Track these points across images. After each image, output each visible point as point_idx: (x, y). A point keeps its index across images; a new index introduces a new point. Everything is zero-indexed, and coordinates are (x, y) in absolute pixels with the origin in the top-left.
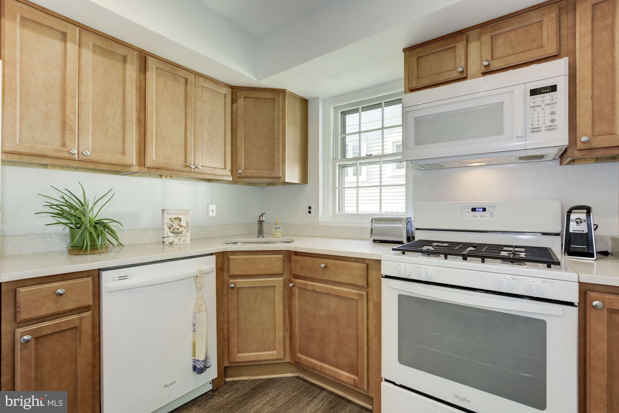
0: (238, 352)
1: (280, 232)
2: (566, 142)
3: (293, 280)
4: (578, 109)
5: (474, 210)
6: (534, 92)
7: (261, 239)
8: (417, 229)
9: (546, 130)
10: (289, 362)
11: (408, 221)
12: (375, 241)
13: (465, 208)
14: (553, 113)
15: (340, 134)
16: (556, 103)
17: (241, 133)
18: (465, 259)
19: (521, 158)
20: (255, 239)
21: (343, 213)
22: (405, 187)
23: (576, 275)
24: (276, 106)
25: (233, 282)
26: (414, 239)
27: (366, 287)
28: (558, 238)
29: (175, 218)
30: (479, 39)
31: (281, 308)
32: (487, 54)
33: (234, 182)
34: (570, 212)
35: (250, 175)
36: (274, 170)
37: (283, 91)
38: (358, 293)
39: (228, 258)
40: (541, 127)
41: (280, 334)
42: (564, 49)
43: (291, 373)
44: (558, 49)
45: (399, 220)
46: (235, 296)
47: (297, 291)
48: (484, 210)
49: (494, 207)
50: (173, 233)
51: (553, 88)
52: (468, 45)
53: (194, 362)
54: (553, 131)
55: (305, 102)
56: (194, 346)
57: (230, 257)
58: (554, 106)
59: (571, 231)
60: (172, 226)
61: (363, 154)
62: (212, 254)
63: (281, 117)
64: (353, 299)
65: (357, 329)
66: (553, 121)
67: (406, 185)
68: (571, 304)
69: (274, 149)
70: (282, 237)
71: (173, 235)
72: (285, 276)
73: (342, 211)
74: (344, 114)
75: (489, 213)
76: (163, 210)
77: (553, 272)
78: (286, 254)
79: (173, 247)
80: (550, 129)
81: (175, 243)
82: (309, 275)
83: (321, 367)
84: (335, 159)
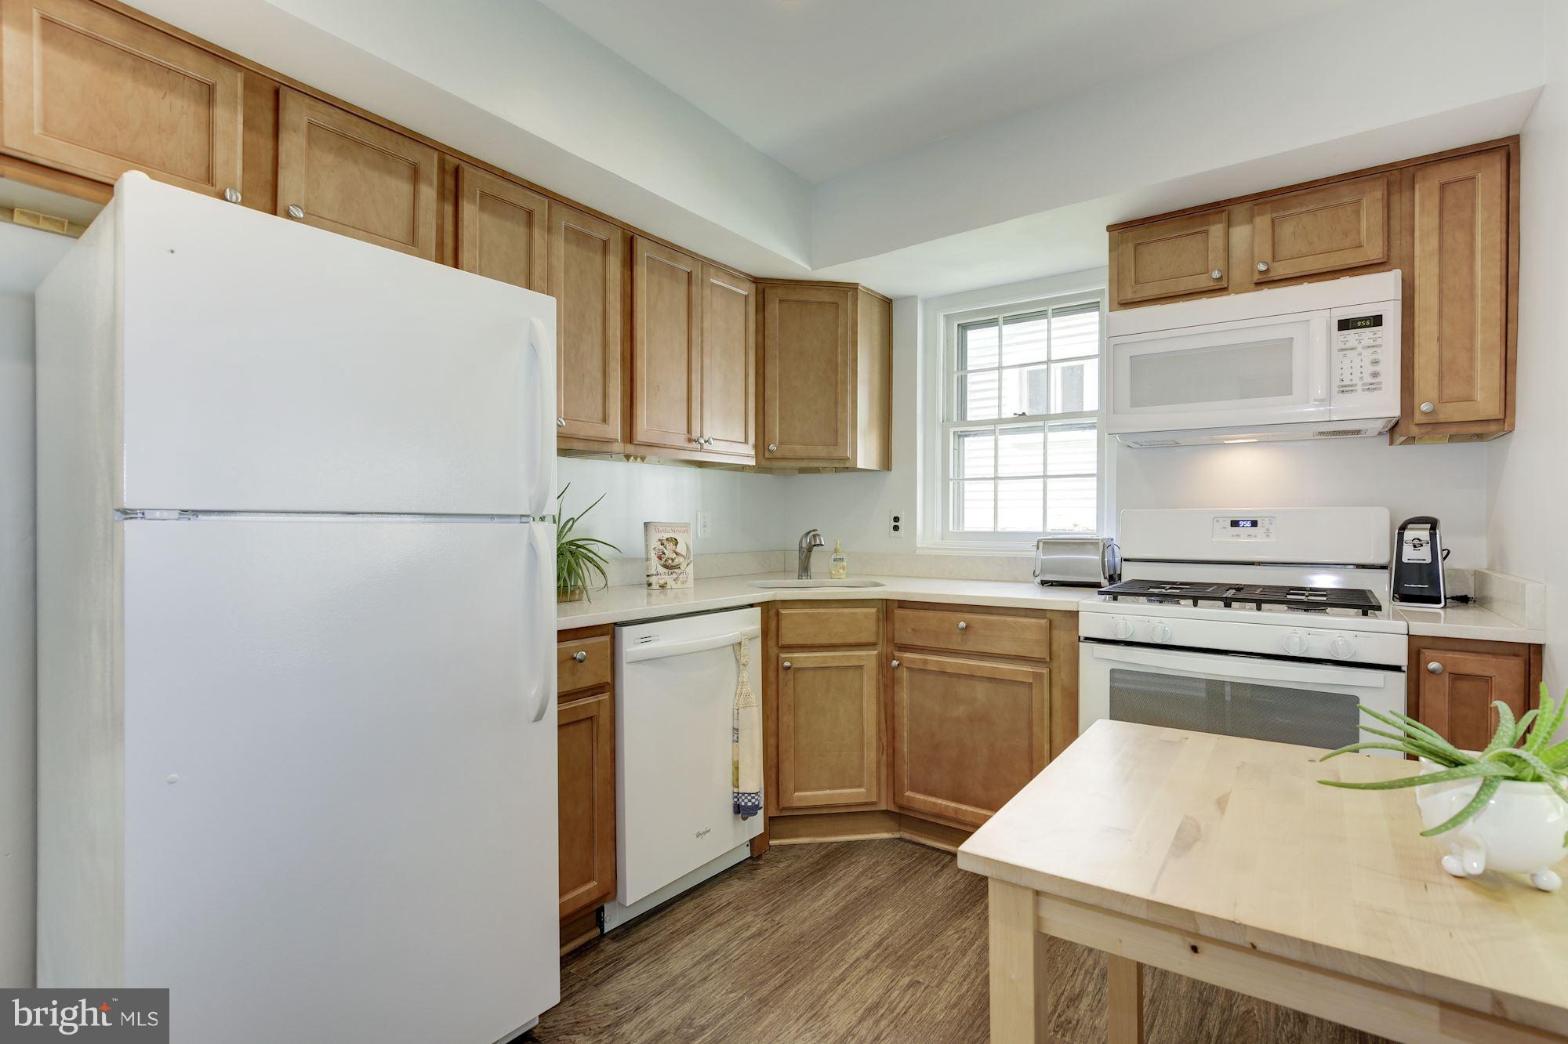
0: (796, 789)
1: (843, 568)
2: (1396, 412)
3: (897, 654)
4: (1416, 356)
5: (1235, 524)
6: (1345, 325)
7: (805, 582)
8: (1125, 560)
9: (1363, 390)
10: (886, 812)
11: (1107, 546)
12: (1043, 583)
13: (1218, 521)
14: (1375, 362)
15: (956, 369)
16: (1381, 346)
17: (773, 371)
18: (1228, 605)
19: (1321, 433)
20: (795, 582)
21: (961, 530)
22: (1095, 479)
23: (1404, 624)
24: (841, 320)
25: (789, 659)
26: (1120, 579)
27: (1048, 660)
28: (1385, 574)
29: (667, 539)
30: (1251, 220)
31: (874, 708)
32: (1264, 248)
33: (758, 469)
34: (1403, 528)
35: (791, 455)
36: (836, 444)
37: (853, 288)
38: (1033, 672)
39: (778, 614)
40: (1356, 385)
41: (871, 756)
42: (1395, 253)
43: (887, 831)
44: (1386, 252)
45: (1094, 543)
46: (791, 685)
47: (905, 674)
48: (1254, 524)
49: (1271, 519)
50: (665, 566)
51: (1377, 321)
52: (1230, 230)
53: (736, 797)
54: (1376, 392)
55: (887, 303)
56: (737, 768)
57: (782, 611)
58: (1378, 350)
59: (1405, 560)
60: (664, 553)
61: (1008, 413)
62: (752, 606)
63: (849, 339)
64: (1023, 683)
65: (1031, 736)
66: (1375, 375)
67: (1099, 476)
68: (1397, 669)
69: (836, 402)
70: (847, 577)
71: (666, 570)
72: (879, 647)
73: (958, 525)
74: (964, 328)
75: (1264, 530)
76: (646, 524)
77: (1370, 622)
78: (880, 606)
79: (666, 594)
80: (1371, 388)
81: (668, 587)
82: (933, 644)
83: (956, 810)
84: (948, 420)
